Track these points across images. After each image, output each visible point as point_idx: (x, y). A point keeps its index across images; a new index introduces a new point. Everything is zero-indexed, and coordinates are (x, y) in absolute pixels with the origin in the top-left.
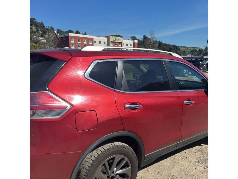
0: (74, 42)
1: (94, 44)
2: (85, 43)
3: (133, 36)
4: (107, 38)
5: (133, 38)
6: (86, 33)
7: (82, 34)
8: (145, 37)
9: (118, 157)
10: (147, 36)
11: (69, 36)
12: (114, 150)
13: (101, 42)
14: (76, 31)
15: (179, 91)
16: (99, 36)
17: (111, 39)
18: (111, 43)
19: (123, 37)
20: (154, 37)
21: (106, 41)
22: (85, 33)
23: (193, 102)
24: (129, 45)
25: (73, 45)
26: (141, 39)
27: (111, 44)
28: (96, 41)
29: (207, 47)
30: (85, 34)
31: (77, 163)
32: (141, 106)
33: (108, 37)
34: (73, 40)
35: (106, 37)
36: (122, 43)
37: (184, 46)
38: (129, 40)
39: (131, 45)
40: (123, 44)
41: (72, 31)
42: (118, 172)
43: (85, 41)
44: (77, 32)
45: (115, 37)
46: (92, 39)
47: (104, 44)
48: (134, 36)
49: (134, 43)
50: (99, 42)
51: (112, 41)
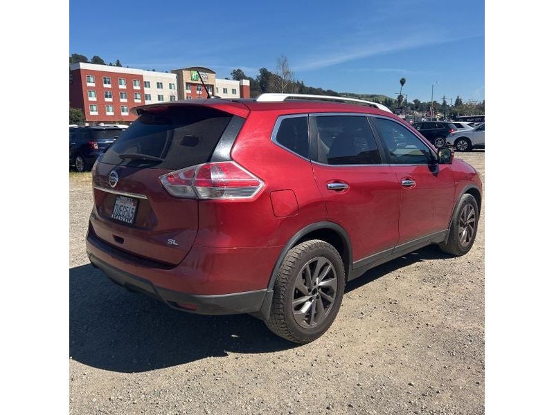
0: (93, 85)
1: (145, 89)
2: (122, 87)
3: (236, 69)
4: (176, 75)
5: (238, 76)
6: (120, 63)
7: (111, 65)
8: (265, 74)
9: (321, 261)
10: (269, 70)
11: (80, 70)
12: (316, 249)
13: (161, 83)
14: (94, 57)
15: (394, 165)
16: (154, 70)
17: (187, 77)
18: (187, 85)
19: (214, 73)
20: (288, 73)
21: (175, 82)
22: (118, 61)
23: (414, 183)
24: (230, 91)
25: (93, 93)
26: (255, 78)
27: (187, 89)
28: (149, 82)
29: (401, 96)
30: (118, 65)
31: (276, 263)
32: (346, 186)
33: (179, 74)
34: (92, 79)
35: (173, 72)
36: (212, 86)
37: (352, 93)
38: (227, 79)
39: (234, 91)
40: (215, 90)
41: (82, 57)
42: (322, 284)
43: (123, 81)
44: (97, 61)
45: (195, 73)
46: (140, 77)
47: (171, 88)
48: (239, 71)
49: (242, 87)
50: (156, 85)
51: (190, 81)
